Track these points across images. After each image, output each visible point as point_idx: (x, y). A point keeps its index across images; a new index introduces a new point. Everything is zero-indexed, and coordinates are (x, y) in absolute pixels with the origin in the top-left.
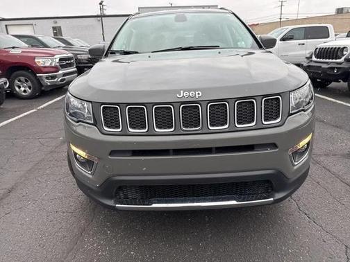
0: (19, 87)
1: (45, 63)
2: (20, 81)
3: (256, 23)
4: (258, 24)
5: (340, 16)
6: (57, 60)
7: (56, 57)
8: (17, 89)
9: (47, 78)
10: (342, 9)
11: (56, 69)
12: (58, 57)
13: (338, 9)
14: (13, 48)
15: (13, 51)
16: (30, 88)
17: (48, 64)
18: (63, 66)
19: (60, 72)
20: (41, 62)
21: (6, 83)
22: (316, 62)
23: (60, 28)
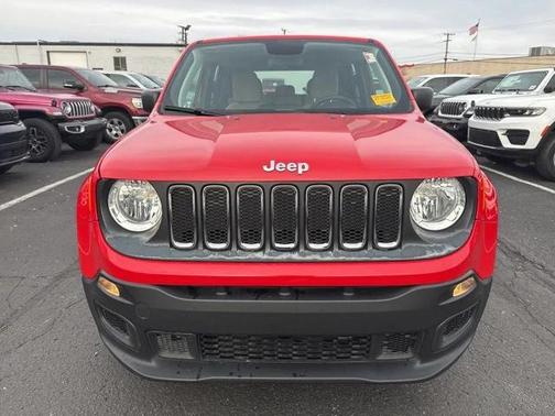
0: (111, 130)
2: (112, 123)
5: (535, 60)
8: (108, 132)
10: (539, 49)
13: (533, 49)
15: (108, 90)
23: (124, 59)
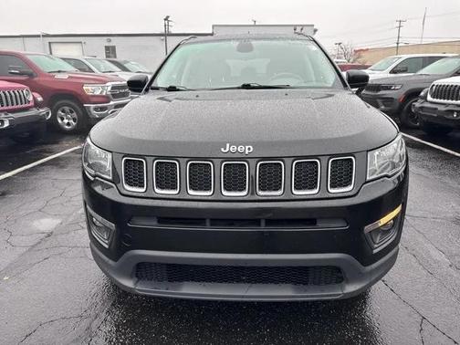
0: (62, 119)
1: (94, 91)
2: (63, 111)
3: (364, 48)
4: (367, 50)
6: (109, 89)
7: (108, 84)
8: (60, 121)
9: (96, 109)
11: (107, 99)
12: (110, 84)
14: (59, 72)
15: (59, 76)
16: (74, 120)
17: (98, 93)
18: (115, 96)
19: (112, 103)
20: (89, 89)
21: (48, 113)
22: (431, 103)
23: (114, 48)
